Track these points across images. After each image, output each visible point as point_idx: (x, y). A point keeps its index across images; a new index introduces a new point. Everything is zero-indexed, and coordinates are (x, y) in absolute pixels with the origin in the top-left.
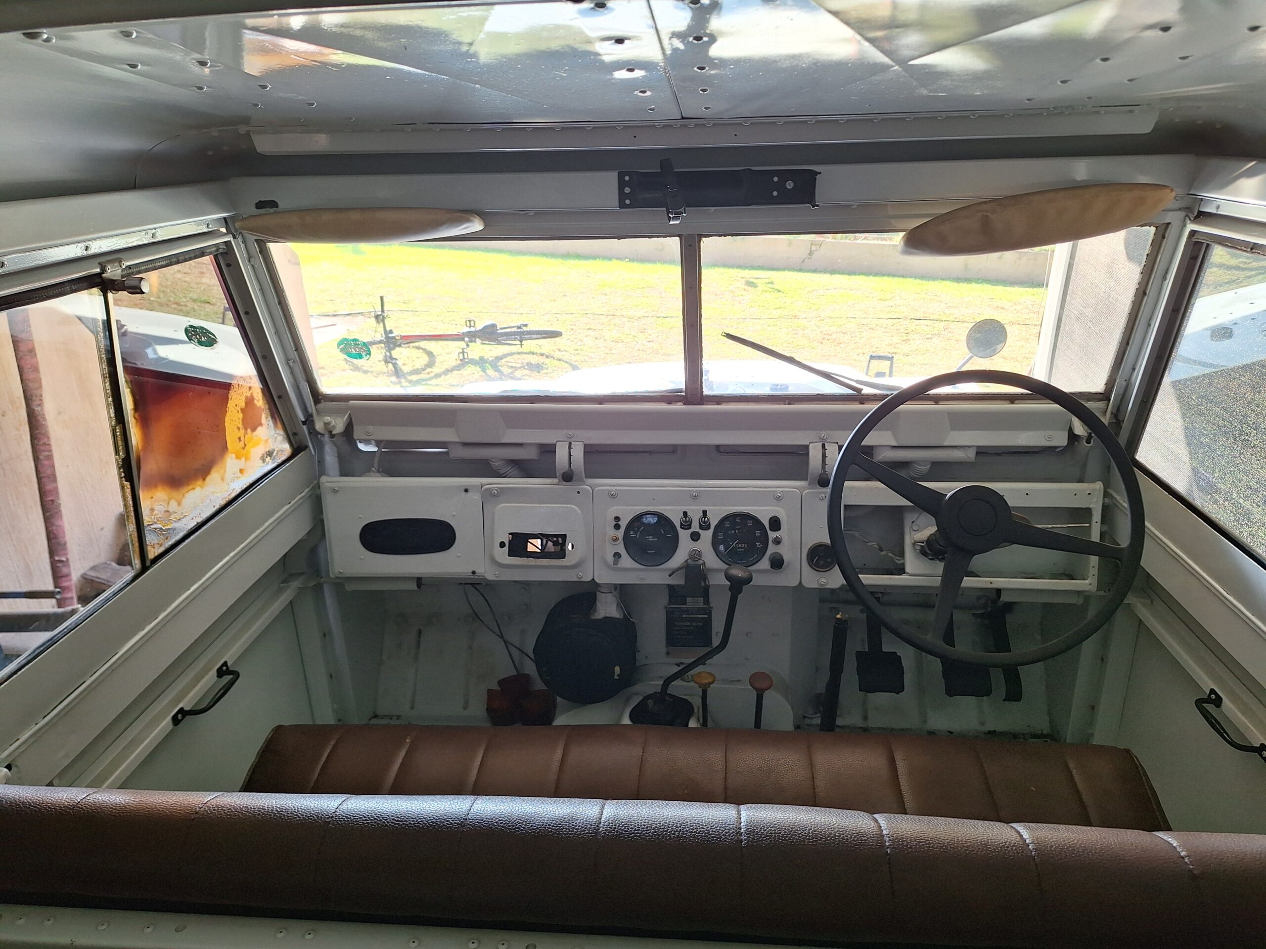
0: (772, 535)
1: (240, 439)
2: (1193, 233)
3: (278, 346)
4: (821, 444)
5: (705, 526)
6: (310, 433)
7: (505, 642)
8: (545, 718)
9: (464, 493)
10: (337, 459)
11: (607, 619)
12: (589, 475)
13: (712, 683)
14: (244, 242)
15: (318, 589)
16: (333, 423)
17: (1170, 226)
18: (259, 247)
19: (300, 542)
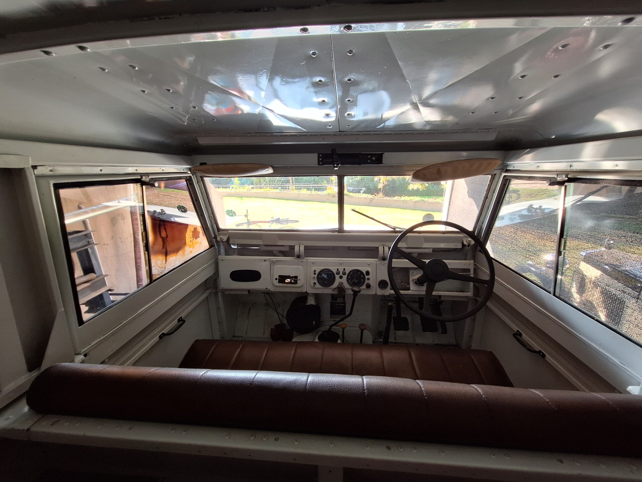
0: (367, 277)
1: (191, 241)
2: (505, 176)
3: (206, 212)
4: (383, 247)
5: (344, 274)
6: (216, 241)
7: (277, 313)
8: (290, 339)
9: (264, 262)
10: (224, 250)
11: (311, 305)
12: (306, 256)
13: (346, 327)
14: (196, 177)
15: (216, 293)
16: (223, 238)
17: (496, 175)
18: (201, 179)
19: (210, 277)
